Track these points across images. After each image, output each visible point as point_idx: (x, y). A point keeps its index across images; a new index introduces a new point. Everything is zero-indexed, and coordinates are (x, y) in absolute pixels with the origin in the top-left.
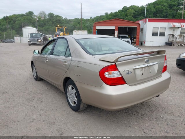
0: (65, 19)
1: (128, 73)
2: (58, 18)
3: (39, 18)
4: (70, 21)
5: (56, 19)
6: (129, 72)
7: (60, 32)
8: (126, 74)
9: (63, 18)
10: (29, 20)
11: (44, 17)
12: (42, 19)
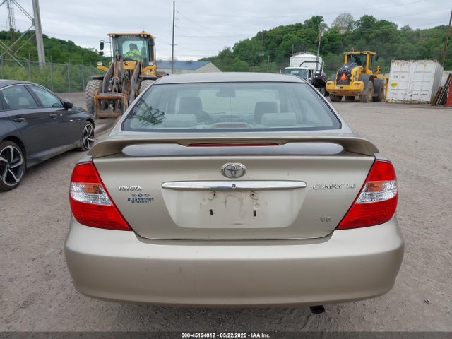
0: (403, 29)
1: (137, 197)
2: (383, 29)
3: (335, 31)
4: (418, 34)
5: (378, 31)
6: (140, 195)
7: (352, 67)
8: (129, 199)
9: (399, 29)
10: (311, 36)
11: (348, 29)
12: (342, 32)
